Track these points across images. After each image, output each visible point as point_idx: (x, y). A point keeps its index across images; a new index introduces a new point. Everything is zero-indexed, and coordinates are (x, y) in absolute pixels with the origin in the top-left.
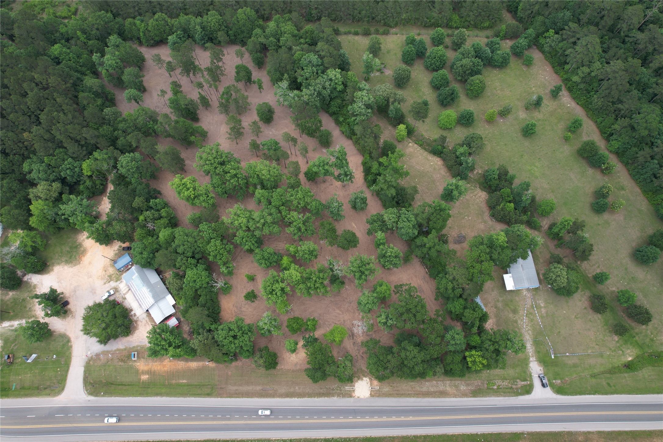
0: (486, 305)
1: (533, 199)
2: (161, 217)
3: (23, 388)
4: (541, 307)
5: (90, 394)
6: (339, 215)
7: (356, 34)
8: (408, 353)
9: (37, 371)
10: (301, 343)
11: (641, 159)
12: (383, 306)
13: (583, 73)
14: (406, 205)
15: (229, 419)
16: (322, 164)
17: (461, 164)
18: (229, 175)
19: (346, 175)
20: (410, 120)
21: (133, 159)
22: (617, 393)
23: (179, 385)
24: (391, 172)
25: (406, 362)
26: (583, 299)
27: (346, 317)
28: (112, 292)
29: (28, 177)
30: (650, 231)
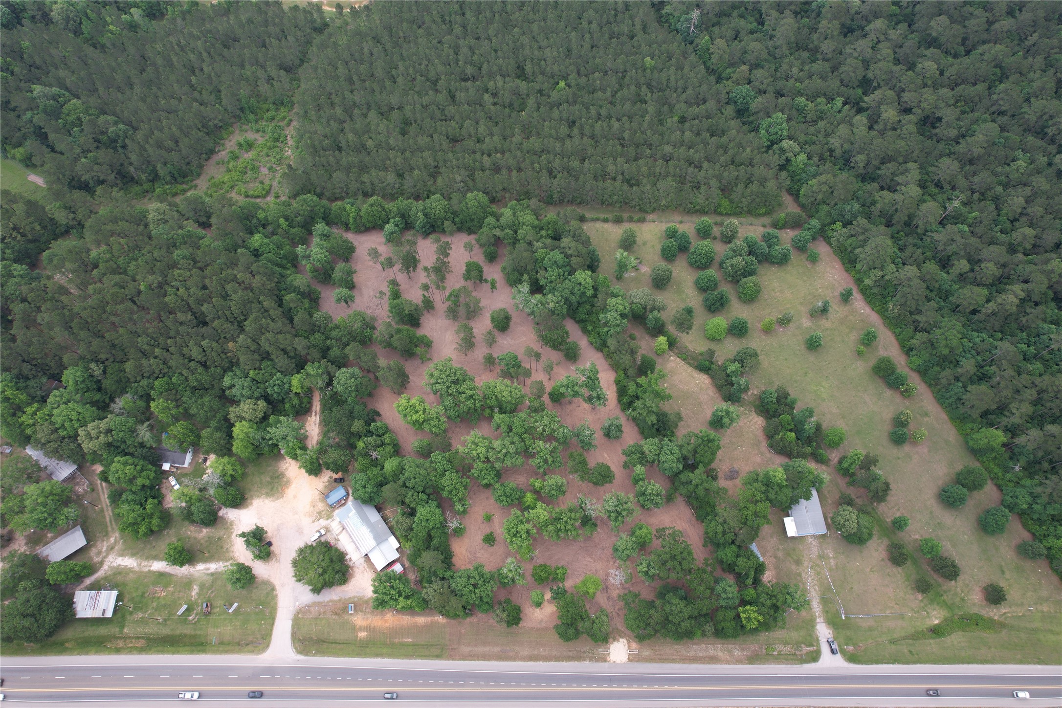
0: (763, 554)
1: (818, 427)
2: (383, 444)
3: (222, 643)
4: (829, 558)
5: (300, 652)
6: (590, 444)
7: (606, 221)
8: (673, 607)
9: (238, 623)
10: (548, 595)
11: (944, 381)
12: (643, 552)
13: (875, 276)
14: (669, 433)
15: (462, 686)
16: (571, 385)
17: (733, 385)
18: (463, 395)
19: (599, 398)
20: (671, 328)
21: (353, 376)
22: (921, 663)
23: (403, 645)
24: (652, 395)
25: (670, 618)
26: (880, 549)
27: (599, 566)
28: (323, 532)
29: (227, 393)
30: (959, 467)
